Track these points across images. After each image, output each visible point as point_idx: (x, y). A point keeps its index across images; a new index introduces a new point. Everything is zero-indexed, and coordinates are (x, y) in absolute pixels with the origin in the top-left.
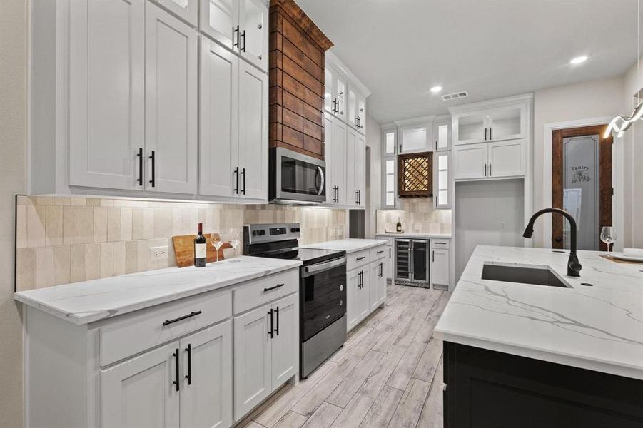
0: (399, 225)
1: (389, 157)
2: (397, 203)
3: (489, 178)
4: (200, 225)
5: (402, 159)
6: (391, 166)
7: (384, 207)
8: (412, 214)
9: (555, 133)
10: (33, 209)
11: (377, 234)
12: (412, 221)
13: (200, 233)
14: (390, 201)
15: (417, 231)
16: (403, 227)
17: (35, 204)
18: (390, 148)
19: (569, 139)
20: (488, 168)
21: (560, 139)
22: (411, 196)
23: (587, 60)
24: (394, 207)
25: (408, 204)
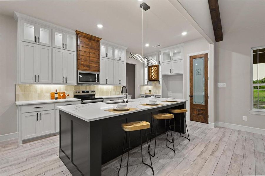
0: (150, 91)
1: (146, 67)
2: (149, 83)
3: (172, 74)
4: (56, 90)
5: (150, 67)
6: (146, 70)
7: (144, 85)
8: (155, 87)
9: (190, 57)
10: (18, 87)
11: (141, 94)
12: (155, 90)
13: (56, 92)
14: (146, 83)
15: (157, 93)
16: (151, 92)
17: (19, 86)
18: (146, 64)
19: (195, 59)
20: (171, 71)
21: (192, 59)
22: (154, 81)
23: (187, 34)
24: (147, 85)
25: (153, 83)
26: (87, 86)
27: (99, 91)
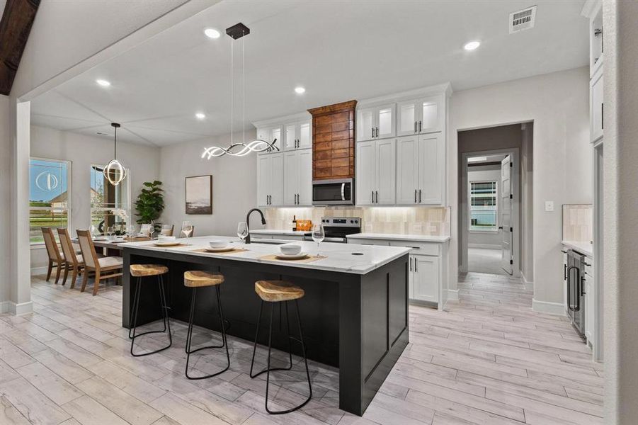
13: (294, 219)
26: (346, 209)
27: (373, 220)
